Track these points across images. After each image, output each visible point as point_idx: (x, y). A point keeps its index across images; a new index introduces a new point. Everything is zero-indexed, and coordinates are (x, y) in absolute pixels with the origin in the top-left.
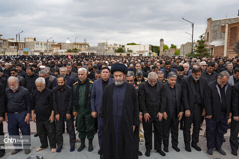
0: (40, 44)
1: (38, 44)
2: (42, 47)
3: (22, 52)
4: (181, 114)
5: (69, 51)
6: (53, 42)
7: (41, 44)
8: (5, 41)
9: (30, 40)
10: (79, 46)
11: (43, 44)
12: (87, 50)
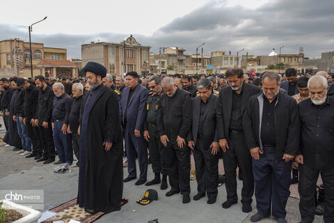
0: (229, 58)
1: (226, 58)
2: (232, 63)
3: (205, 70)
4: (214, 144)
5: (271, 67)
6: (247, 55)
7: (231, 59)
8: (188, 57)
9: (218, 55)
10: (287, 59)
11: (234, 59)
12: (300, 65)
